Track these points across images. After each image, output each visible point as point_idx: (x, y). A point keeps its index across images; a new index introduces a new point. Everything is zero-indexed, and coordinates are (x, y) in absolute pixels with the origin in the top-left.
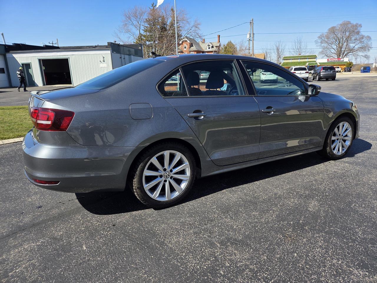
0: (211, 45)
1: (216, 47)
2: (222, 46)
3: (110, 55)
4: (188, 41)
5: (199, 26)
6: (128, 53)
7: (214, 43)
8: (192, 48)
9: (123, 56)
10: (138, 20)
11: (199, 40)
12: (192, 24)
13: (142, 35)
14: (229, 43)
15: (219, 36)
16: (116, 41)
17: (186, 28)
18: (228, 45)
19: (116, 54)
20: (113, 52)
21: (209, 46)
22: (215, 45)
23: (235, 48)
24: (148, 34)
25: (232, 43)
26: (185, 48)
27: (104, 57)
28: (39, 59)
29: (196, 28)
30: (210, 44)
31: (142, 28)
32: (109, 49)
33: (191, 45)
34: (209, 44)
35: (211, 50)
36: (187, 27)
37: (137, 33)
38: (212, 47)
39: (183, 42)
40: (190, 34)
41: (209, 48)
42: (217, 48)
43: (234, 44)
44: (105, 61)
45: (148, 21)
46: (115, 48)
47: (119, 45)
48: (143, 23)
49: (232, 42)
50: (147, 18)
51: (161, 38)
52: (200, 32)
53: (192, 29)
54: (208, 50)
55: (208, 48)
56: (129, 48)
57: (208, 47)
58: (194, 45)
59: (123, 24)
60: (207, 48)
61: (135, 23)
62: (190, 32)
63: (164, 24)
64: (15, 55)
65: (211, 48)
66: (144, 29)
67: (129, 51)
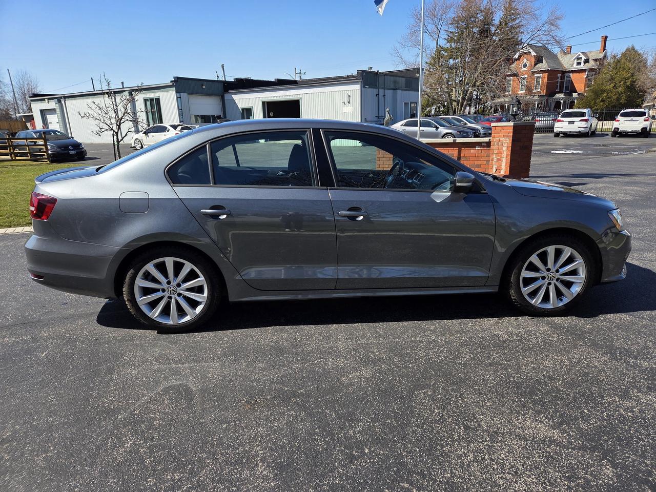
0: (584, 58)
1: (596, 60)
2: (609, 59)
3: (359, 92)
4: (533, 53)
5: (559, 22)
6: (392, 86)
7: (590, 52)
8: (540, 65)
9: (381, 92)
10: (437, 22)
11: (556, 50)
12: (545, 18)
13: (442, 48)
14: (628, 50)
15: (606, 37)
16: (371, 68)
17: (531, 27)
18: (624, 55)
19: (371, 89)
20: (364, 87)
21: (578, 59)
22: (592, 56)
23: (641, 62)
24: (453, 45)
25: (636, 52)
26: (525, 66)
27: (349, 96)
28: (263, 102)
29: (552, 27)
30: (582, 56)
31: (444, 35)
32: (359, 82)
33: (539, 60)
34: (580, 55)
35: (582, 67)
36: (533, 25)
37: (433, 45)
38: (587, 61)
39: (520, 57)
40: (536, 38)
41: (579, 64)
42: (598, 63)
43: (641, 52)
44: (351, 102)
45: (455, 22)
46: (368, 79)
47: (376, 74)
48: (444, 27)
49: (637, 48)
50: (453, 16)
51: (475, 52)
52: (559, 34)
53: (543, 29)
54: (575, 67)
55: (575, 64)
56: (394, 78)
57: (576, 61)
58: (544, 61)
59: (409, 31)
60: (573, 64)
61: (431, 27)
62: (536, 35)
63: (487, 23)
64: (234, 96)
65: (582, 64)
66: (446, 37)
67: (395, 82)
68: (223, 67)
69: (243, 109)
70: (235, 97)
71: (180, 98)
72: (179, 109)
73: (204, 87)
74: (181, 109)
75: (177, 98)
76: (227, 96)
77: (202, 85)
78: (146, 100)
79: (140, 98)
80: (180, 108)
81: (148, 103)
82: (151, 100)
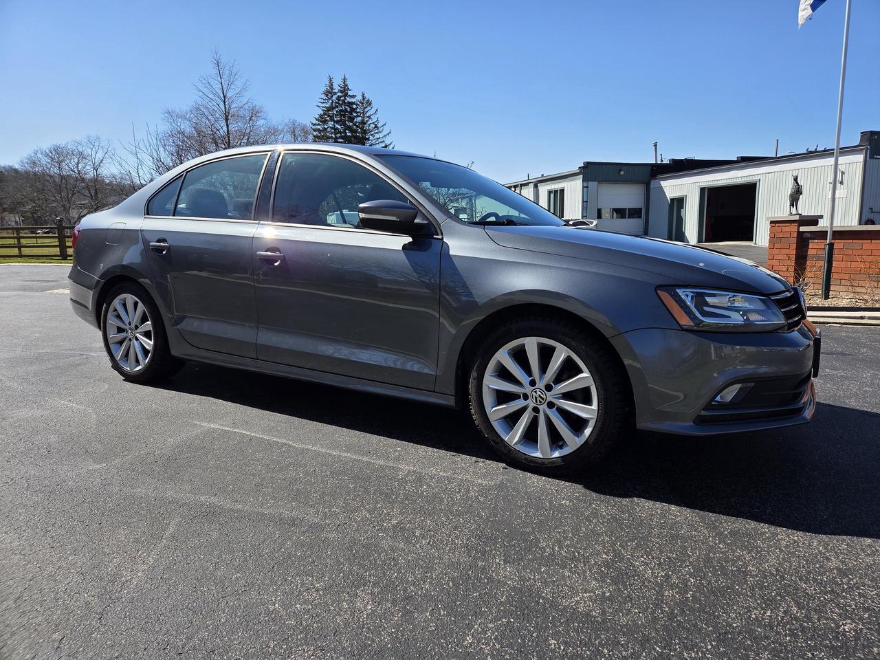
68: (655, 145)
69: (672, 200)
70: (664, 183)
71: (587, 187)
72: (583, 202)
73: (622, 173)
74: (587, 202)
75: (583, 187)
76: (653, 184)
77: (620, 170)
78: (550, 192)
79: (544, 189)
80: (585, 200)
81: (552, 195)
82: (556, 192)
